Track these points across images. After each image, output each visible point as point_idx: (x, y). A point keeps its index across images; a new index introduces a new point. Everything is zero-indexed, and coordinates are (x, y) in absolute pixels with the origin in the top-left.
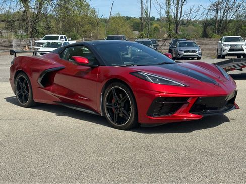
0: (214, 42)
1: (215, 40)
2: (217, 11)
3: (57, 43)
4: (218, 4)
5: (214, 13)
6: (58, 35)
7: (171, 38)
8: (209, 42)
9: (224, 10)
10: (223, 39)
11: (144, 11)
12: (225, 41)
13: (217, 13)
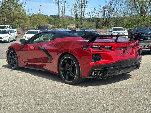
0: (104, 31)
1: (104, 30)
2: (104, 12)
3: (5, 31)
4: (105, 8)
5: (102, 13)
6: (5, 26)
7: (78, 28)
8: (101, 31)
9: (109, 12)
10: (113, 29)
11: (60, 11)
12: (113, 30)
13: (104, 13)
